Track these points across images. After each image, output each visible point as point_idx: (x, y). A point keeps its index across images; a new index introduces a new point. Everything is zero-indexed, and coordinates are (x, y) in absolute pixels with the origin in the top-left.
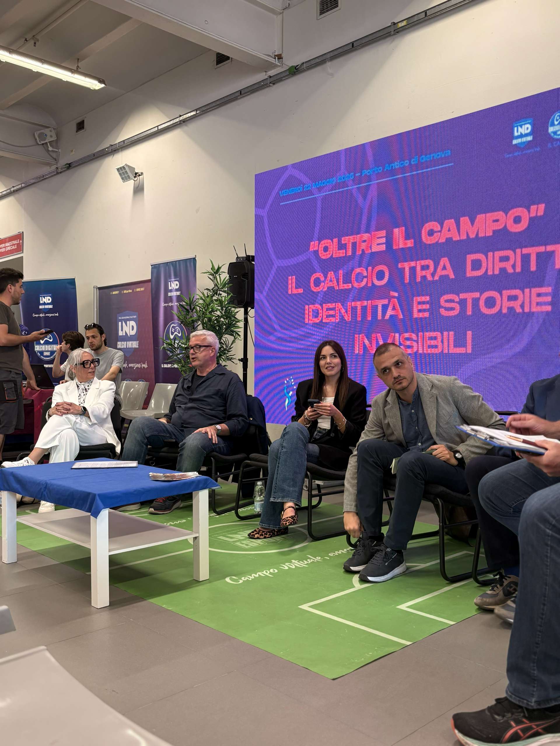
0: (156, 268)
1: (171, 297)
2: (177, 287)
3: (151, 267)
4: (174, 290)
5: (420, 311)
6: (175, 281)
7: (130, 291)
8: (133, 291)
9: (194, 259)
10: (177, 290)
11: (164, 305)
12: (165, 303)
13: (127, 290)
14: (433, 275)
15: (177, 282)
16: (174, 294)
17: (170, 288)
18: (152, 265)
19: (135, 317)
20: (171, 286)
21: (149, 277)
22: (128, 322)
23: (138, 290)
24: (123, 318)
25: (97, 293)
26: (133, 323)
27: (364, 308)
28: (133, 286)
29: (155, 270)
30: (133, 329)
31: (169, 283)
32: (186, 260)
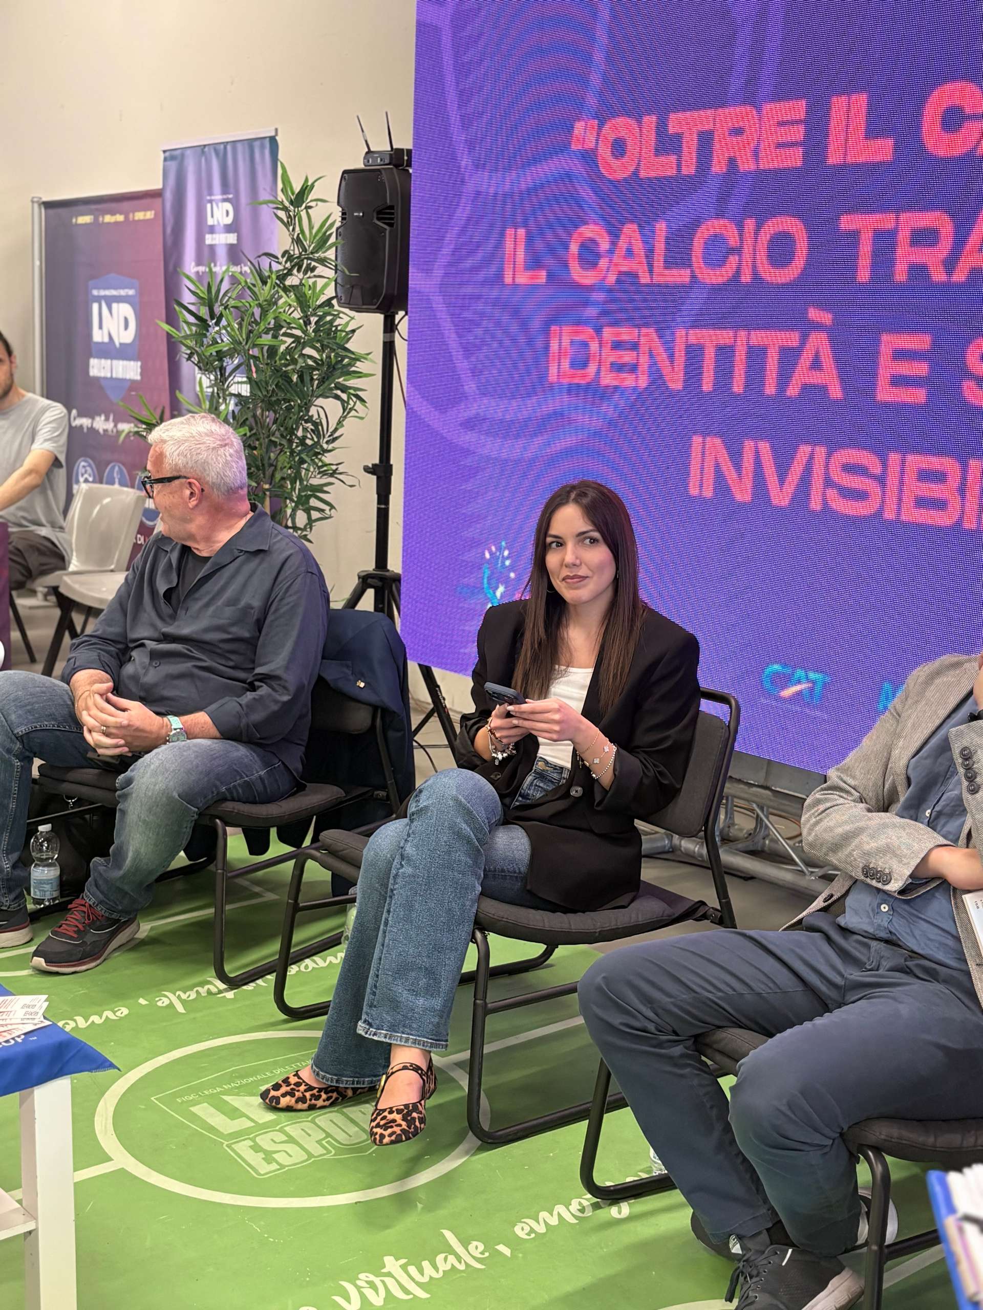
0: (173, 157)
1: (212, 247)
2: (229, 220)
3: (162, 156)
4: (217, 229)
5: (898, 381)
6: (225, 200)
7: (120, 218)
8: (126, 218)
9: (273, 140)
10: (229, 229)
11: (196, 269)
12: (199, 263)
13: (113, 213)
14: (950, 264)
15: (228, 206)
16: (222, 240)
17: (210, 222)
18: (164, 152)
19: (131, 292)
20: (212, 216)
21: (159, 185)
22: (114, 306)
23: (139, 216)
24: (103, 293)
25: (39, 214)
26: (125, 310)
27: (725, 353)
28: (126, 205)
29: (173, 165)
30: (126, 327)
31: (209, 206)
32: (250, 142)
